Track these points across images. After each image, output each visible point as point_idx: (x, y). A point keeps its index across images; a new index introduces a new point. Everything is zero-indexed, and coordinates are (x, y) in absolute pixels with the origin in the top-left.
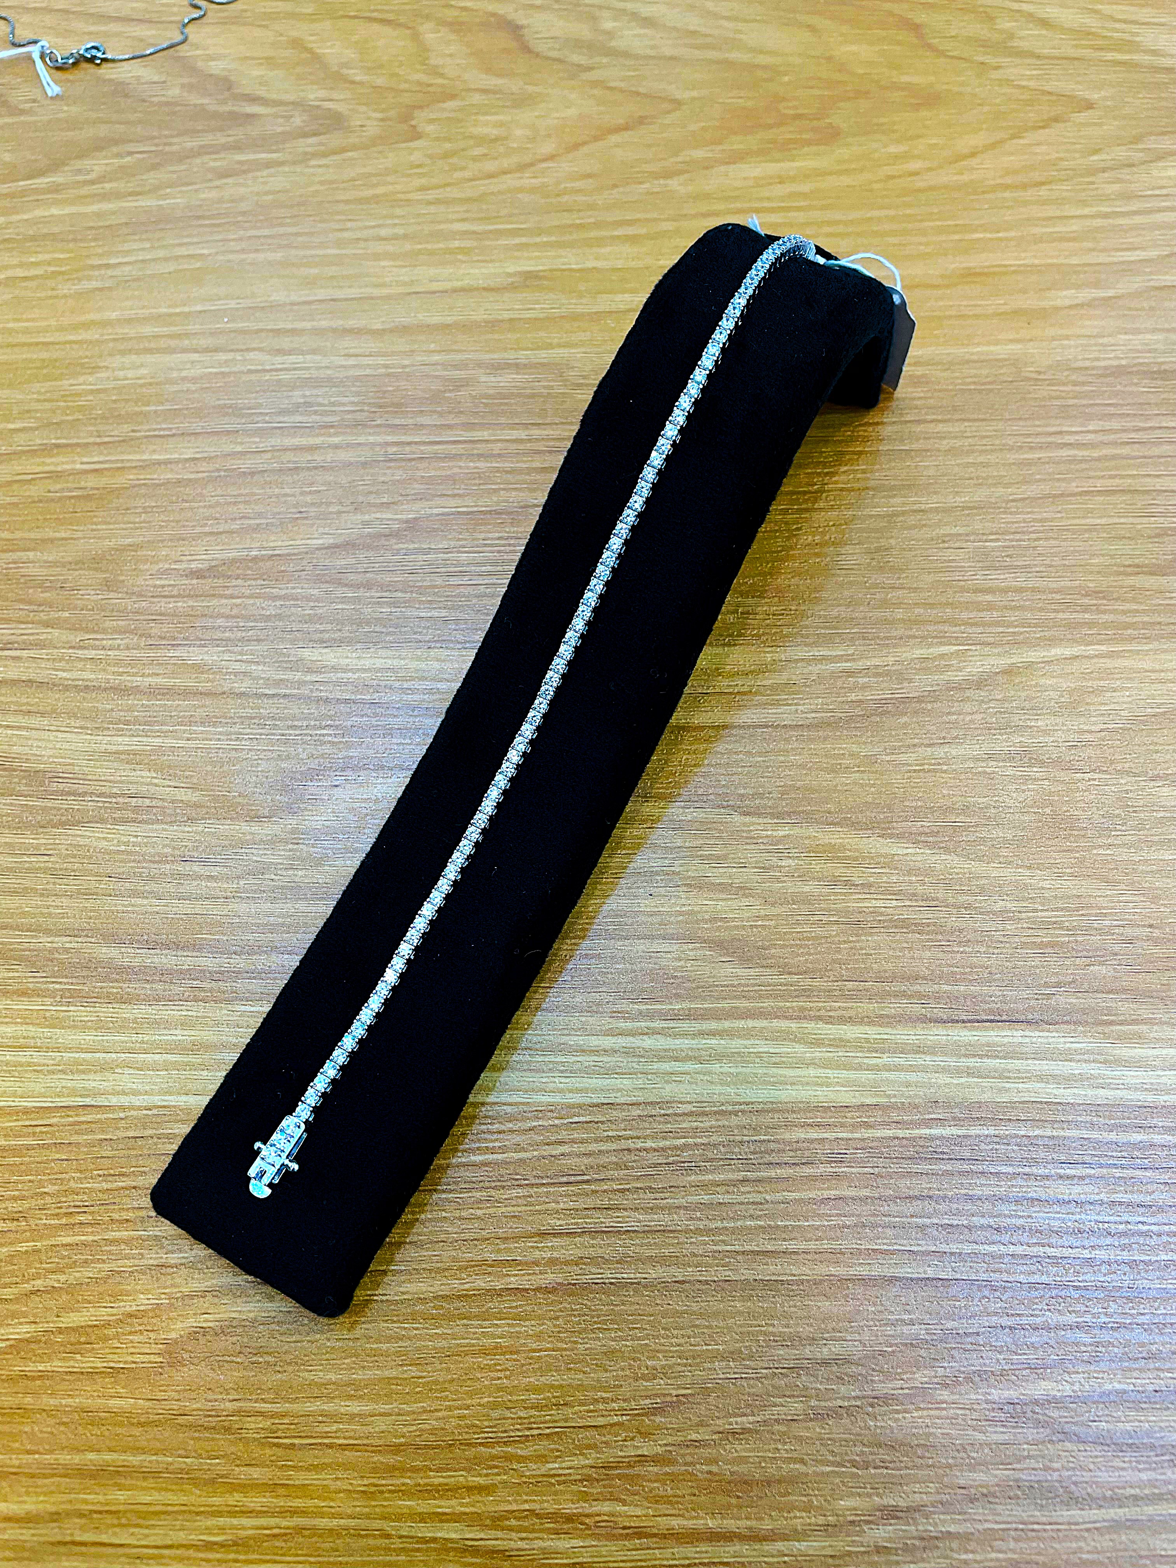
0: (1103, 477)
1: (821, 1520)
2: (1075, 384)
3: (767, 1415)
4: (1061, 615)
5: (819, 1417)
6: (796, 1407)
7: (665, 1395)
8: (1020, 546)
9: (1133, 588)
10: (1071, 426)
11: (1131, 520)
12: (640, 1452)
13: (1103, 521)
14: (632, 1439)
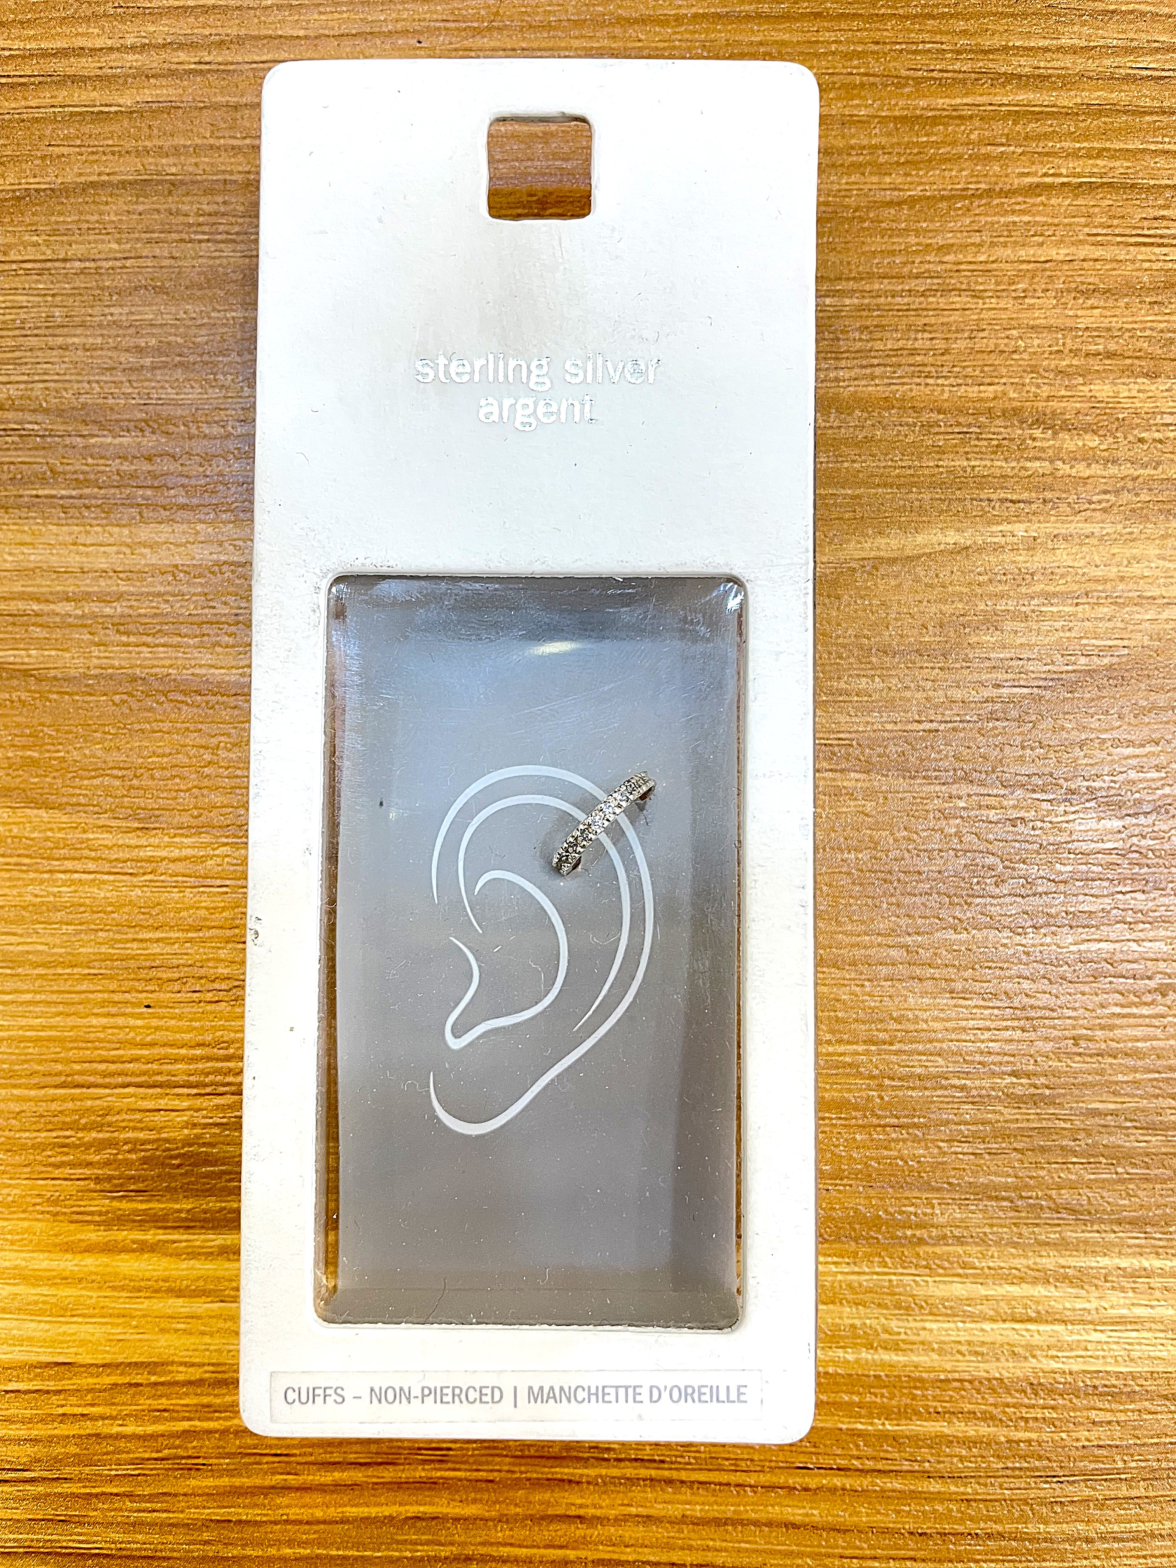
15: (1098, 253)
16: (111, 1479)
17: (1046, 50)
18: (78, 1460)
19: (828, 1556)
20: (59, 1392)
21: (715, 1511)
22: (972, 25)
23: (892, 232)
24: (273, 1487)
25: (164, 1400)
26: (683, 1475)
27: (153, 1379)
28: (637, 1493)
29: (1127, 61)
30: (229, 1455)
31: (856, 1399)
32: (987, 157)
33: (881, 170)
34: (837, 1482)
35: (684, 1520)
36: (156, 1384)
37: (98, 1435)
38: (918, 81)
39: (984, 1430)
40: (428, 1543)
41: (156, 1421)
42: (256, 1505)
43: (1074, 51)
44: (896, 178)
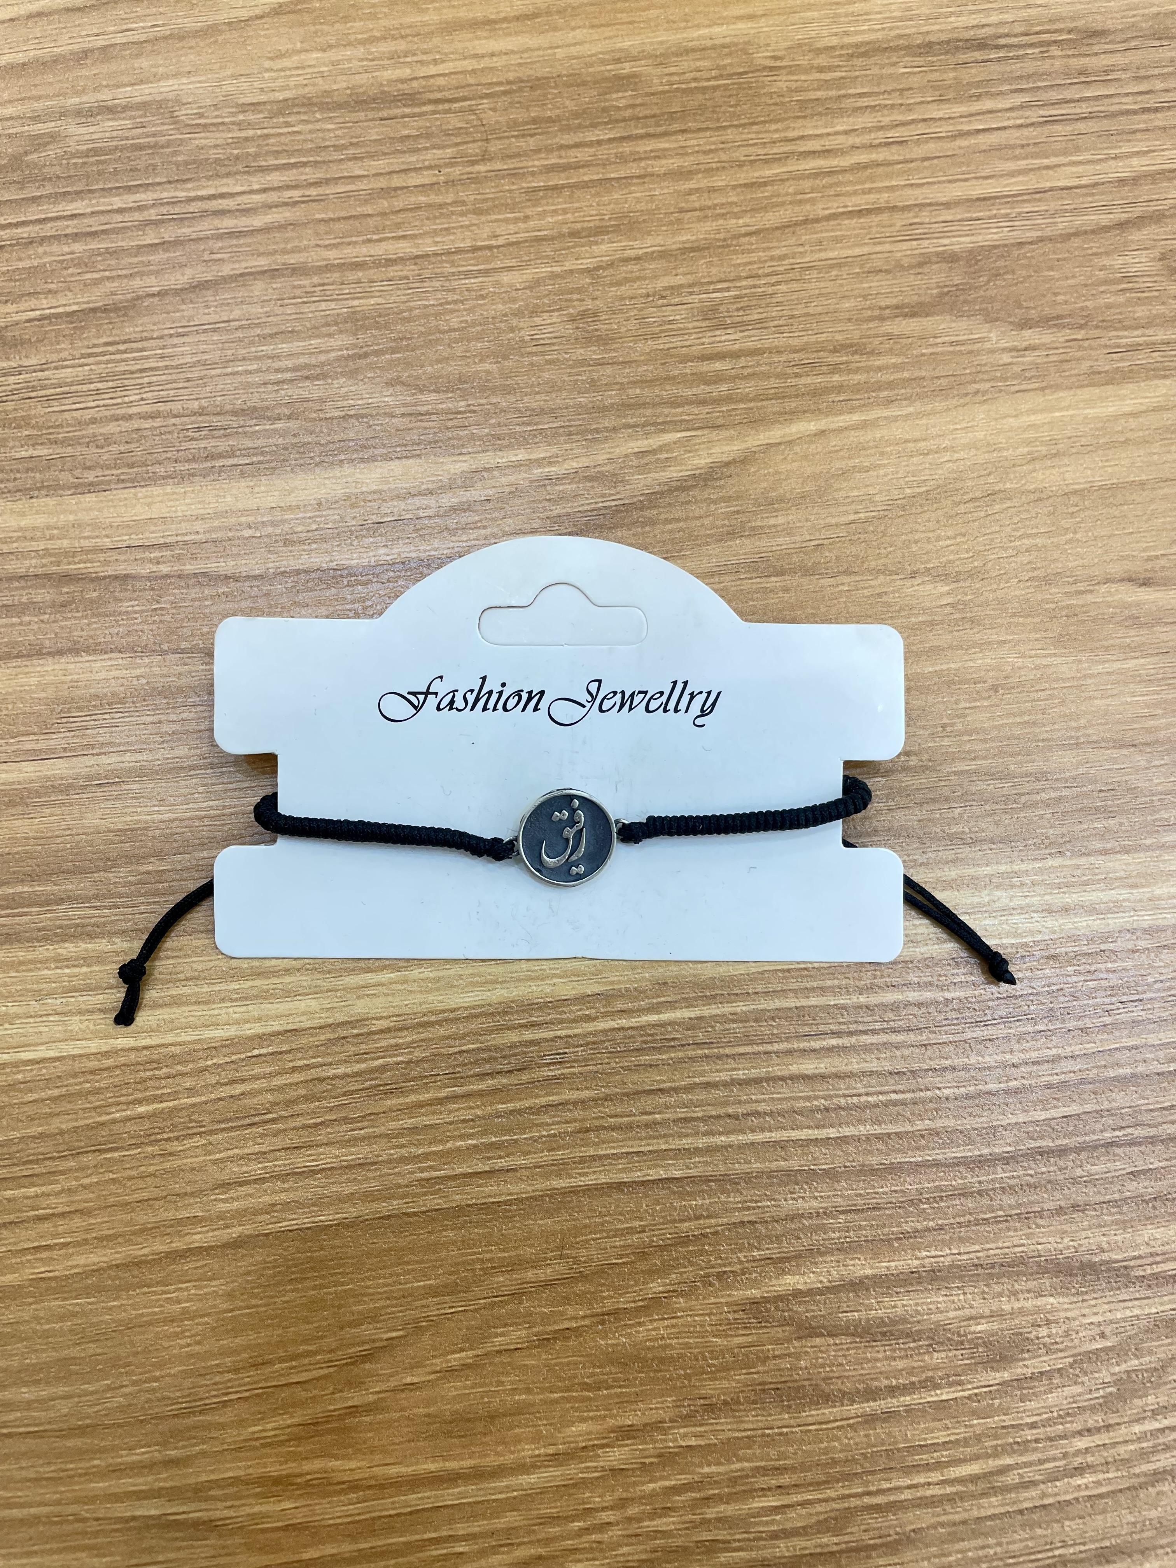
0: (855, 193)
1: (551, 1450)
2: (821, 69)
3: (488, 1347)
4: (803, 381)
5: (544, 1341)
6: (517, 1335)
7: (374, 1341)
8: (753, 295)
9: (890, 336)
10: (816, 127)
11: (887, 247)
12: (350, 1404)
13: (857, 251)
14: (341, 1391)
15: (878, 248)
16: (331, 1109)
17: (828, 134)
18: (307, 1099)
19: (837, 1096)
20: (290, 1051)
21: (754, 1073)
22: (779, 126)
23: (750, 251)
24: (446, 1098)
25: (363, 1046)
26: (727, 1051)
27: (355, 1031)
28: (696, 1067)
29: (880, 134)
30: (414, 1079)
31: (836, 982)
32: (801, 202)
33: (737, 216)
34: (834, 1042)
35: (733, 1082)
36: (357, 1035)
37: (318, 1079)
38: (752, 162)
39: (927, 995)
40: (558, 1123)
41: (359, 1061)
42: (434, 1113)
43: (846, 133)
44: (746, 220)
